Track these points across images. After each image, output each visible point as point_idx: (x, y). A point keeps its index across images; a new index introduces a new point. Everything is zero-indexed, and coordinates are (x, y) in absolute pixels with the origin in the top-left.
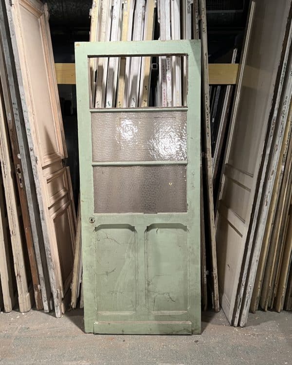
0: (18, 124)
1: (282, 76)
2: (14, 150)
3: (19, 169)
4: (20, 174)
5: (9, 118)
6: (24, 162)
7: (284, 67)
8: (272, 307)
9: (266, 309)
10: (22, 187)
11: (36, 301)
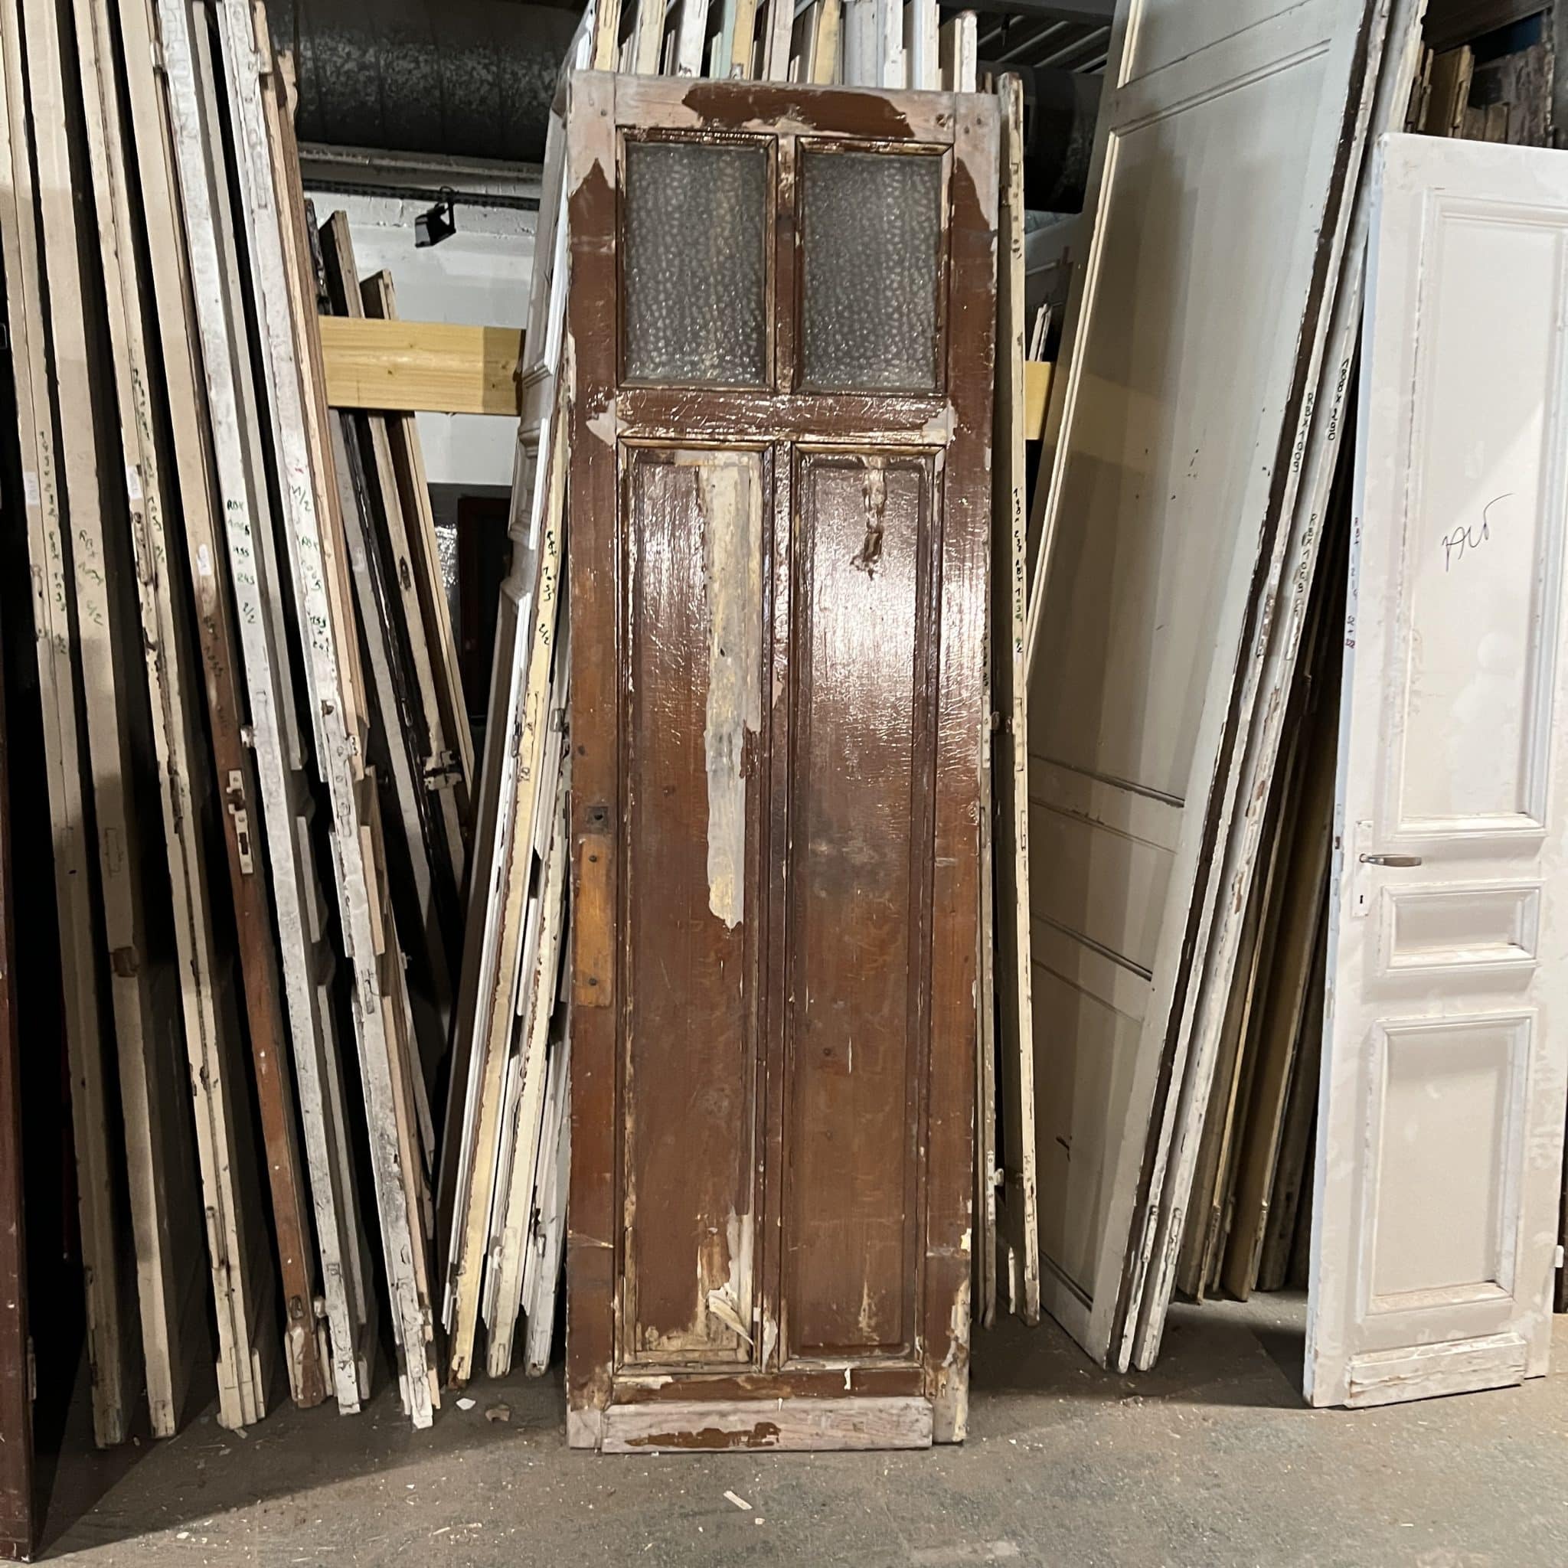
1: (1298, 439)
3: (236, 792)
4: (243, 814)
5: (203, 566)
6: (271, 761)
7: (1308, 409)
8: (1216, 1286)
9: (1200, 1295)
10: (248, 870)
11: (298, 1371)
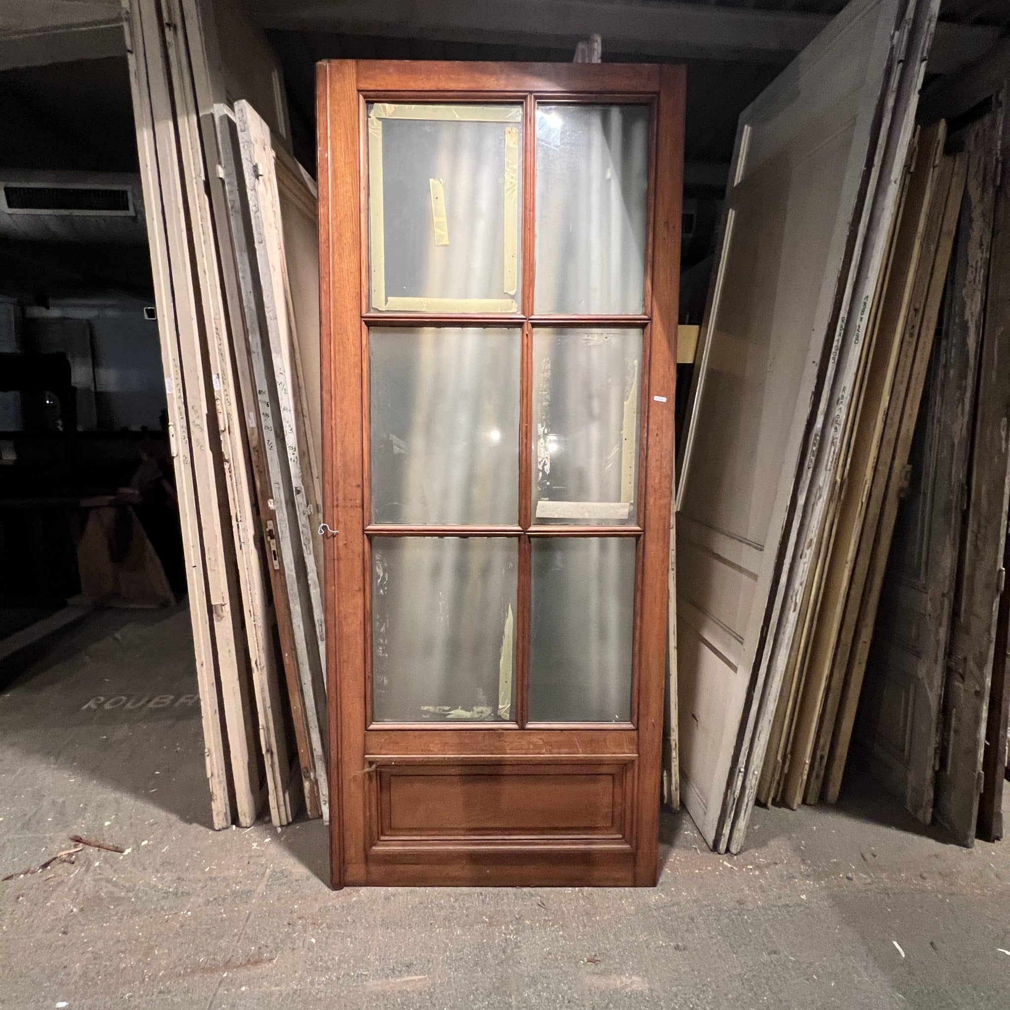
0: (270, 436)
2: (262, 492)
3: (271, 531)
4: (274, 541)
5: (251, 423)
6: (282, 516)
7: (842, 326)
9: (769, 805)
10: (277, 568)
11: (308, 801)
